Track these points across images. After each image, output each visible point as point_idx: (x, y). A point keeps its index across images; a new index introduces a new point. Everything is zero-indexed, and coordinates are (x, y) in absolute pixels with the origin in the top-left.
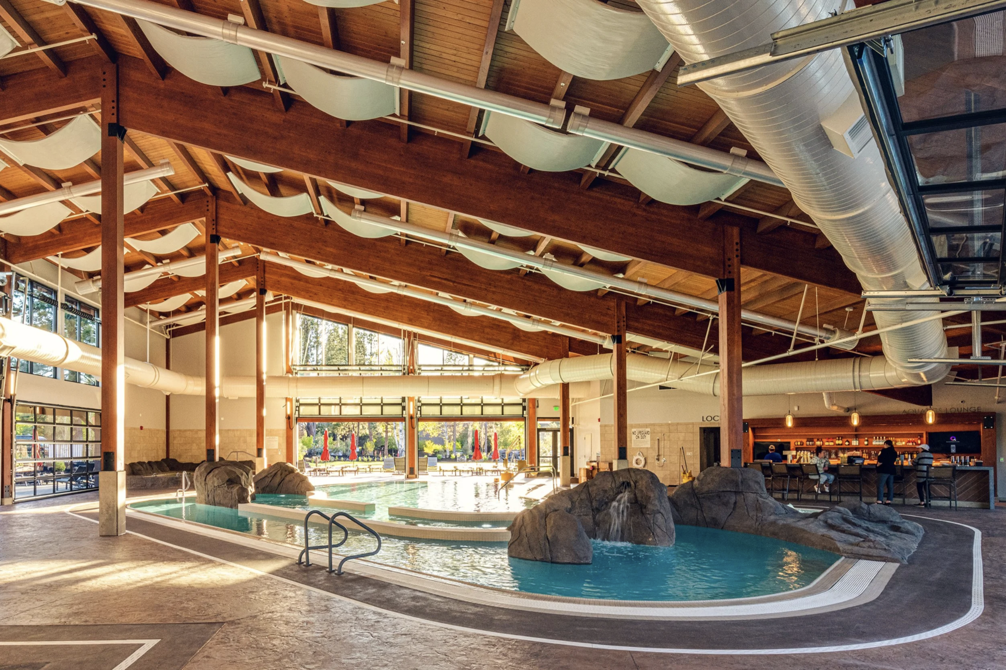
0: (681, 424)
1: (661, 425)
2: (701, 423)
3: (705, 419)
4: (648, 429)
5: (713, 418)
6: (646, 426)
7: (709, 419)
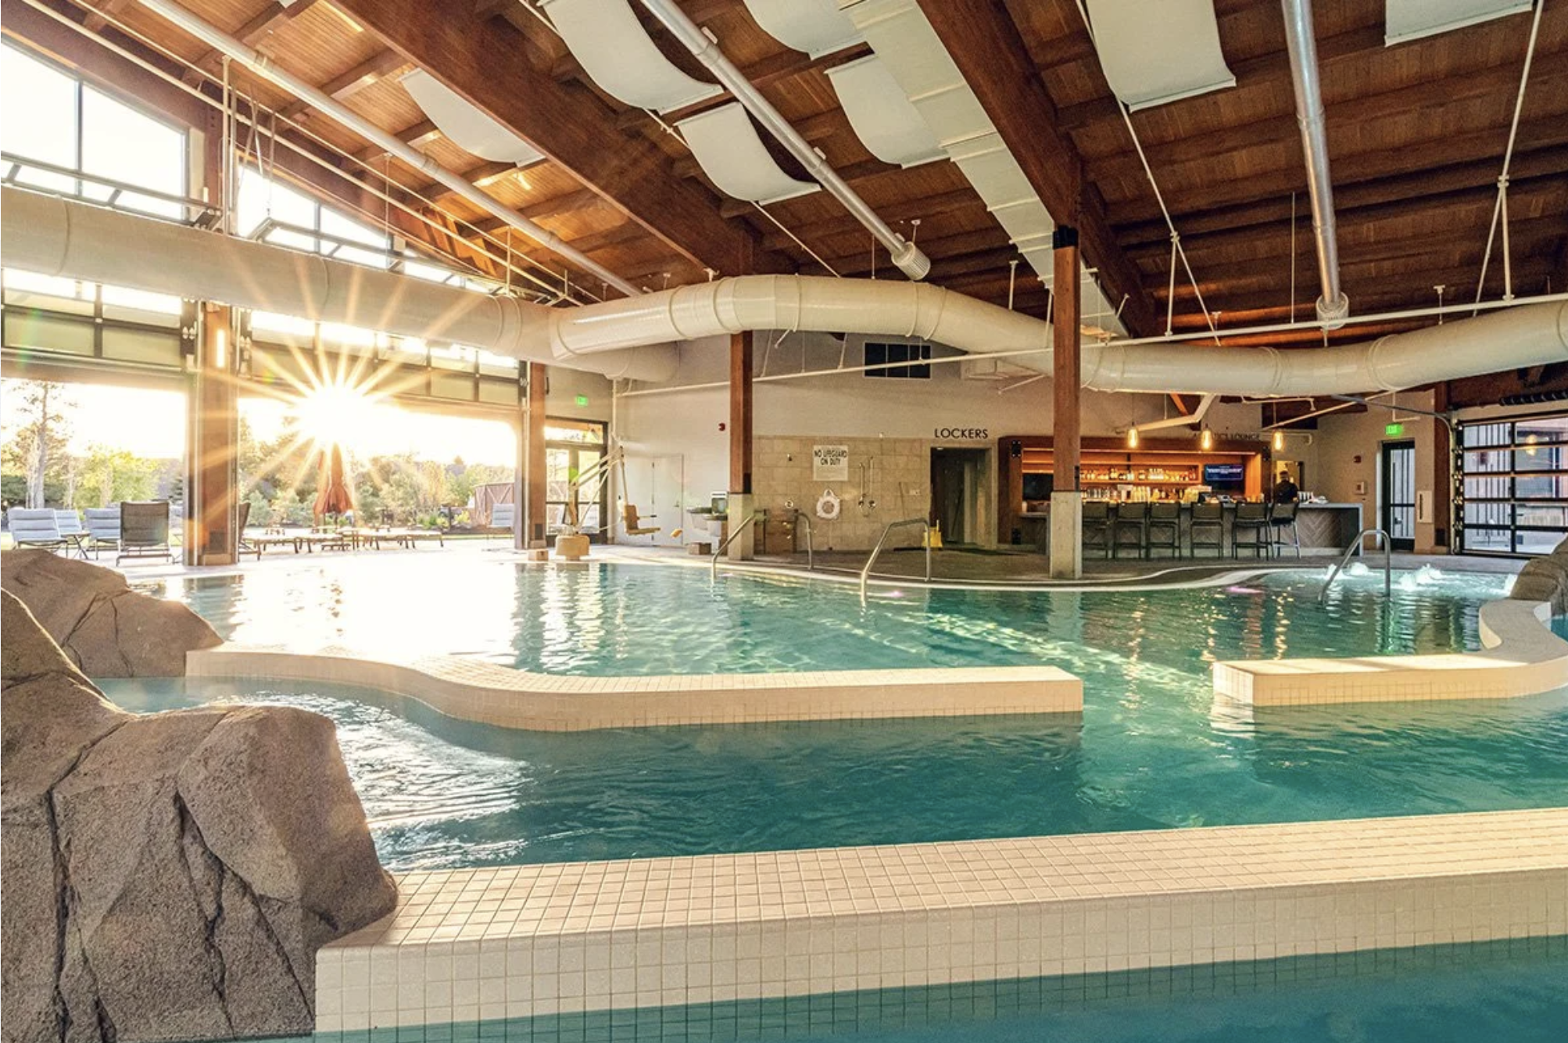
0: (902, 441)
1: (866, 441)
2: (933, 441)
3: (939, 434)
4: (845, 448)
5: (951, 433)
6: (840, 441)
7: (946, 433)
